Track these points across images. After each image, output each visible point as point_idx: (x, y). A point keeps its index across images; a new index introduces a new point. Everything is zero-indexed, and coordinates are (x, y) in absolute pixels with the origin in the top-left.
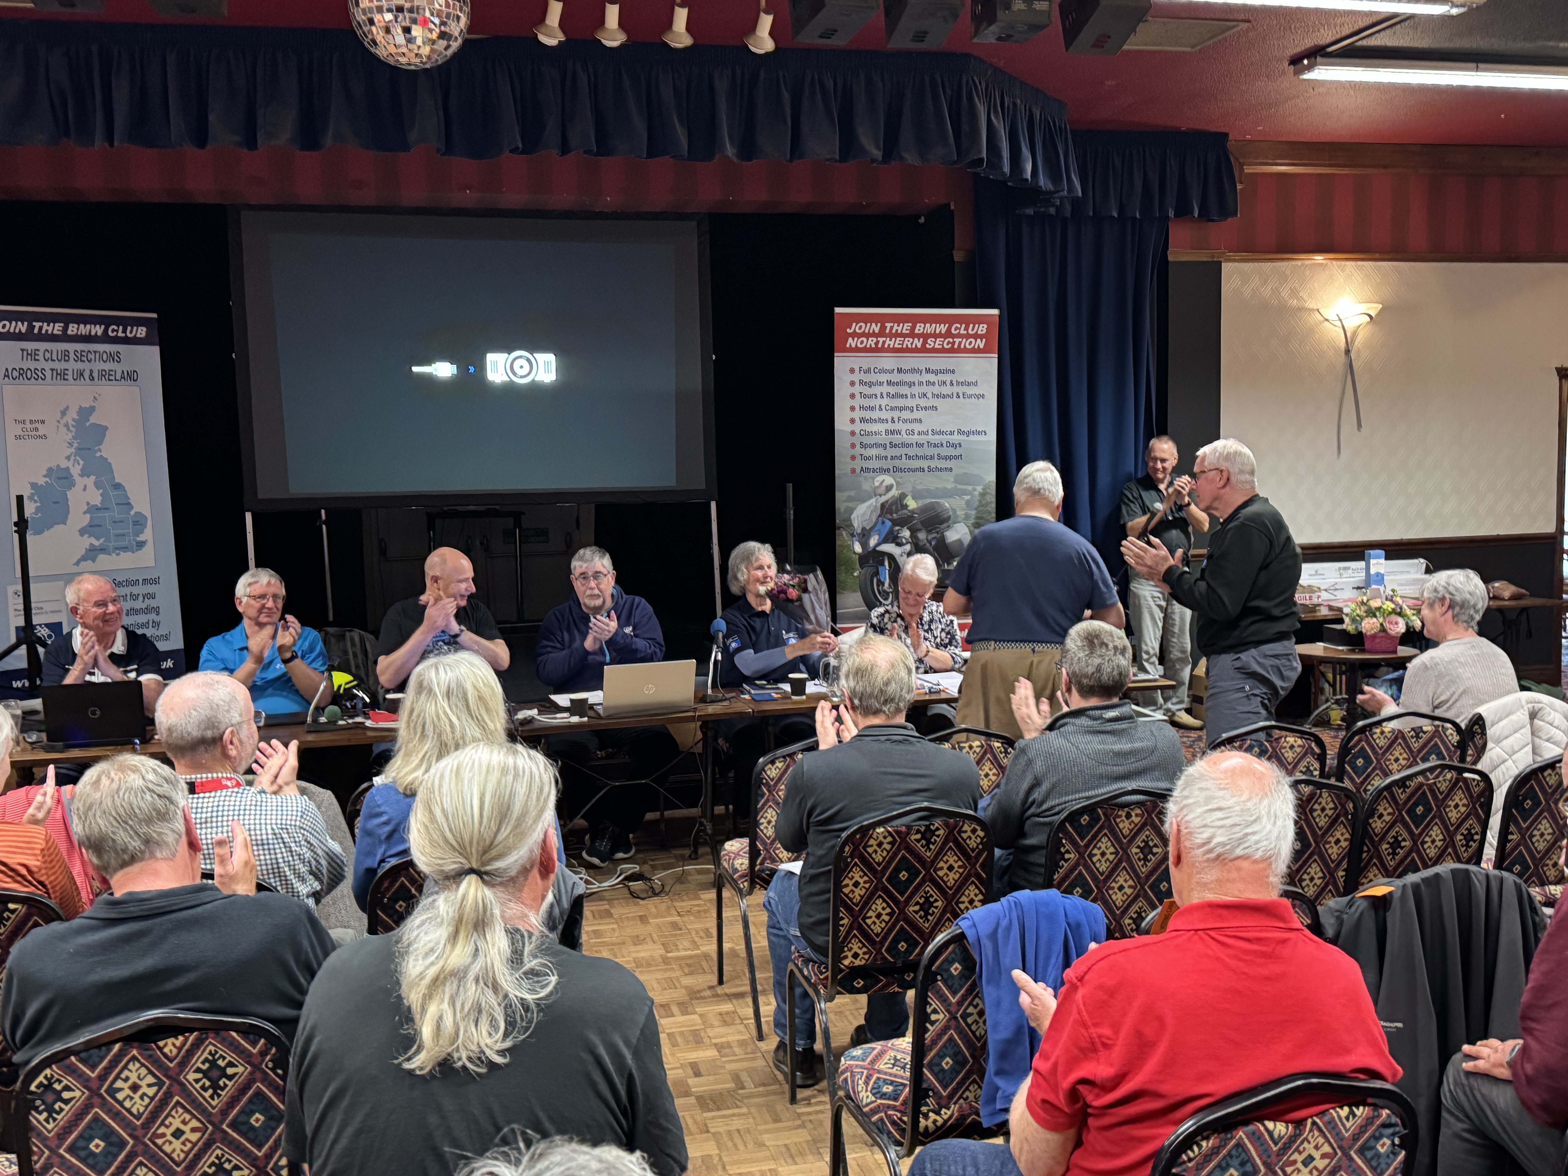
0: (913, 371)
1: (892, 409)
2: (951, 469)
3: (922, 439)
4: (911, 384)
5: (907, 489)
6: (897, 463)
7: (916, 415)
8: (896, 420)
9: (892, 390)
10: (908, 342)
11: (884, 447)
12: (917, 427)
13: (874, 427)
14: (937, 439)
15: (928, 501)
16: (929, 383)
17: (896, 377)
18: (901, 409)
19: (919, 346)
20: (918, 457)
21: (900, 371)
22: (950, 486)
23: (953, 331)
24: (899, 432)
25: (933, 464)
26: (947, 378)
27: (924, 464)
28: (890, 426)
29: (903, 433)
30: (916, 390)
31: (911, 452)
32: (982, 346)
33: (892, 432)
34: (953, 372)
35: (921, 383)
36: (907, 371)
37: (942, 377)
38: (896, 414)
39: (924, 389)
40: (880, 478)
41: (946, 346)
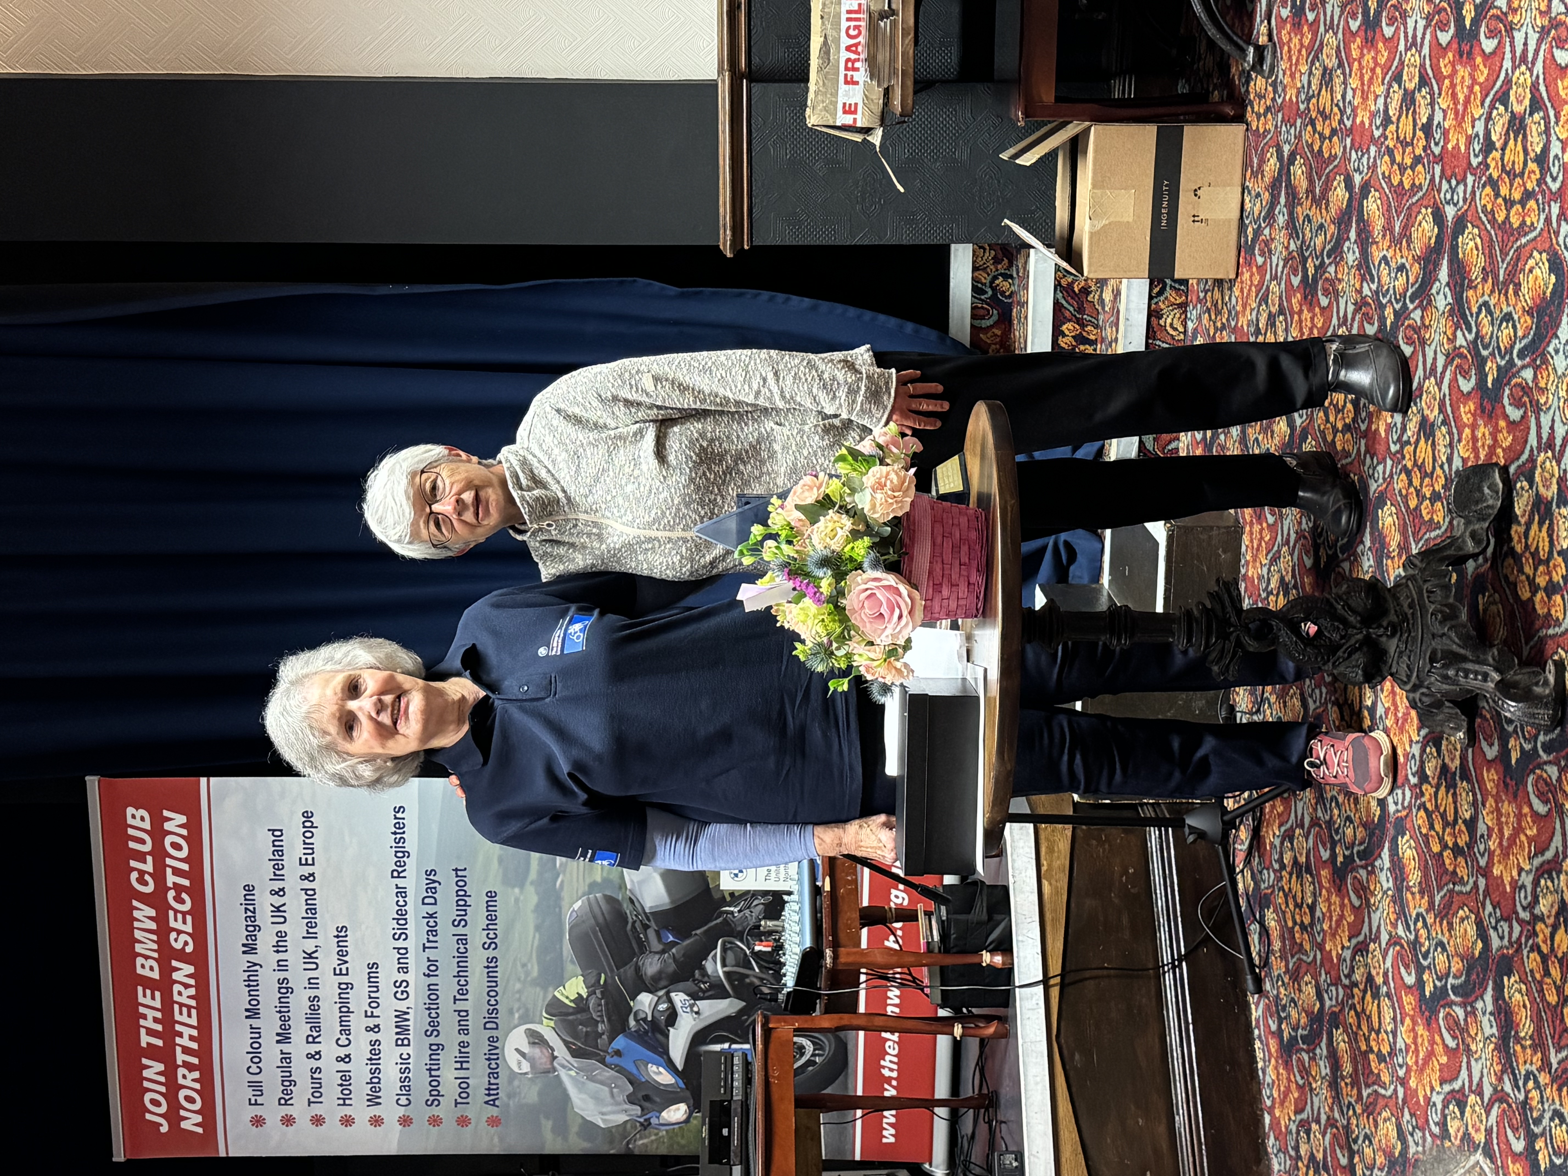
0: (251, 984)
1: (345, 1030)
2: (491, 896)
3: (416, 962)
4: (285, 988)
5: (539, 999)
6: (475, 1022)
7: (358, 977)
8: (371, 1022)
9: (300, 1030)
10: (183, 995)
11: (436, 1049)
12: (388, 975)
13: (390, 1073)
14: (416, 929)
15: (567, 948)
16: (279, 948)
17: (270, 1024)
18: (345, 1011)
19: (190, 969)
20: (461, 973)
21: (253, 1013)
22: (531, 897)
23: (149, 889)
24: (402, 1016)
25: (477, 936)
26: (265, 902)
27: (477, 959)
28: (387, 1036)
29: (402, 1006)
30: (297, 976)
31: (447, 987)
32: (182, 819)
33: (402, 1029)
34: (249, 889)
35: (282, 965)
36: (253, 997)
37: (264, 916)
38: (358, 1023)
39: (294, 958)
40: (512, 1059)
41: (187, 907)
